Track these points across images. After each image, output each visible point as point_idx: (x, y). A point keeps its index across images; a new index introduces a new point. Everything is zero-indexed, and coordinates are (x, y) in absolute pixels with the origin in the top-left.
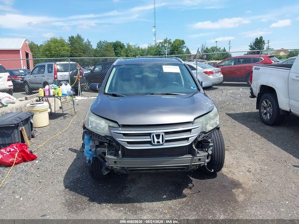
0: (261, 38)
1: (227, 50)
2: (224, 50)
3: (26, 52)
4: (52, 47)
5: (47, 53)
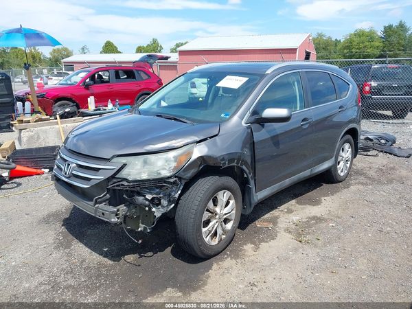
3: (306, 52)
4: (354, 43)
5: (346, 51)
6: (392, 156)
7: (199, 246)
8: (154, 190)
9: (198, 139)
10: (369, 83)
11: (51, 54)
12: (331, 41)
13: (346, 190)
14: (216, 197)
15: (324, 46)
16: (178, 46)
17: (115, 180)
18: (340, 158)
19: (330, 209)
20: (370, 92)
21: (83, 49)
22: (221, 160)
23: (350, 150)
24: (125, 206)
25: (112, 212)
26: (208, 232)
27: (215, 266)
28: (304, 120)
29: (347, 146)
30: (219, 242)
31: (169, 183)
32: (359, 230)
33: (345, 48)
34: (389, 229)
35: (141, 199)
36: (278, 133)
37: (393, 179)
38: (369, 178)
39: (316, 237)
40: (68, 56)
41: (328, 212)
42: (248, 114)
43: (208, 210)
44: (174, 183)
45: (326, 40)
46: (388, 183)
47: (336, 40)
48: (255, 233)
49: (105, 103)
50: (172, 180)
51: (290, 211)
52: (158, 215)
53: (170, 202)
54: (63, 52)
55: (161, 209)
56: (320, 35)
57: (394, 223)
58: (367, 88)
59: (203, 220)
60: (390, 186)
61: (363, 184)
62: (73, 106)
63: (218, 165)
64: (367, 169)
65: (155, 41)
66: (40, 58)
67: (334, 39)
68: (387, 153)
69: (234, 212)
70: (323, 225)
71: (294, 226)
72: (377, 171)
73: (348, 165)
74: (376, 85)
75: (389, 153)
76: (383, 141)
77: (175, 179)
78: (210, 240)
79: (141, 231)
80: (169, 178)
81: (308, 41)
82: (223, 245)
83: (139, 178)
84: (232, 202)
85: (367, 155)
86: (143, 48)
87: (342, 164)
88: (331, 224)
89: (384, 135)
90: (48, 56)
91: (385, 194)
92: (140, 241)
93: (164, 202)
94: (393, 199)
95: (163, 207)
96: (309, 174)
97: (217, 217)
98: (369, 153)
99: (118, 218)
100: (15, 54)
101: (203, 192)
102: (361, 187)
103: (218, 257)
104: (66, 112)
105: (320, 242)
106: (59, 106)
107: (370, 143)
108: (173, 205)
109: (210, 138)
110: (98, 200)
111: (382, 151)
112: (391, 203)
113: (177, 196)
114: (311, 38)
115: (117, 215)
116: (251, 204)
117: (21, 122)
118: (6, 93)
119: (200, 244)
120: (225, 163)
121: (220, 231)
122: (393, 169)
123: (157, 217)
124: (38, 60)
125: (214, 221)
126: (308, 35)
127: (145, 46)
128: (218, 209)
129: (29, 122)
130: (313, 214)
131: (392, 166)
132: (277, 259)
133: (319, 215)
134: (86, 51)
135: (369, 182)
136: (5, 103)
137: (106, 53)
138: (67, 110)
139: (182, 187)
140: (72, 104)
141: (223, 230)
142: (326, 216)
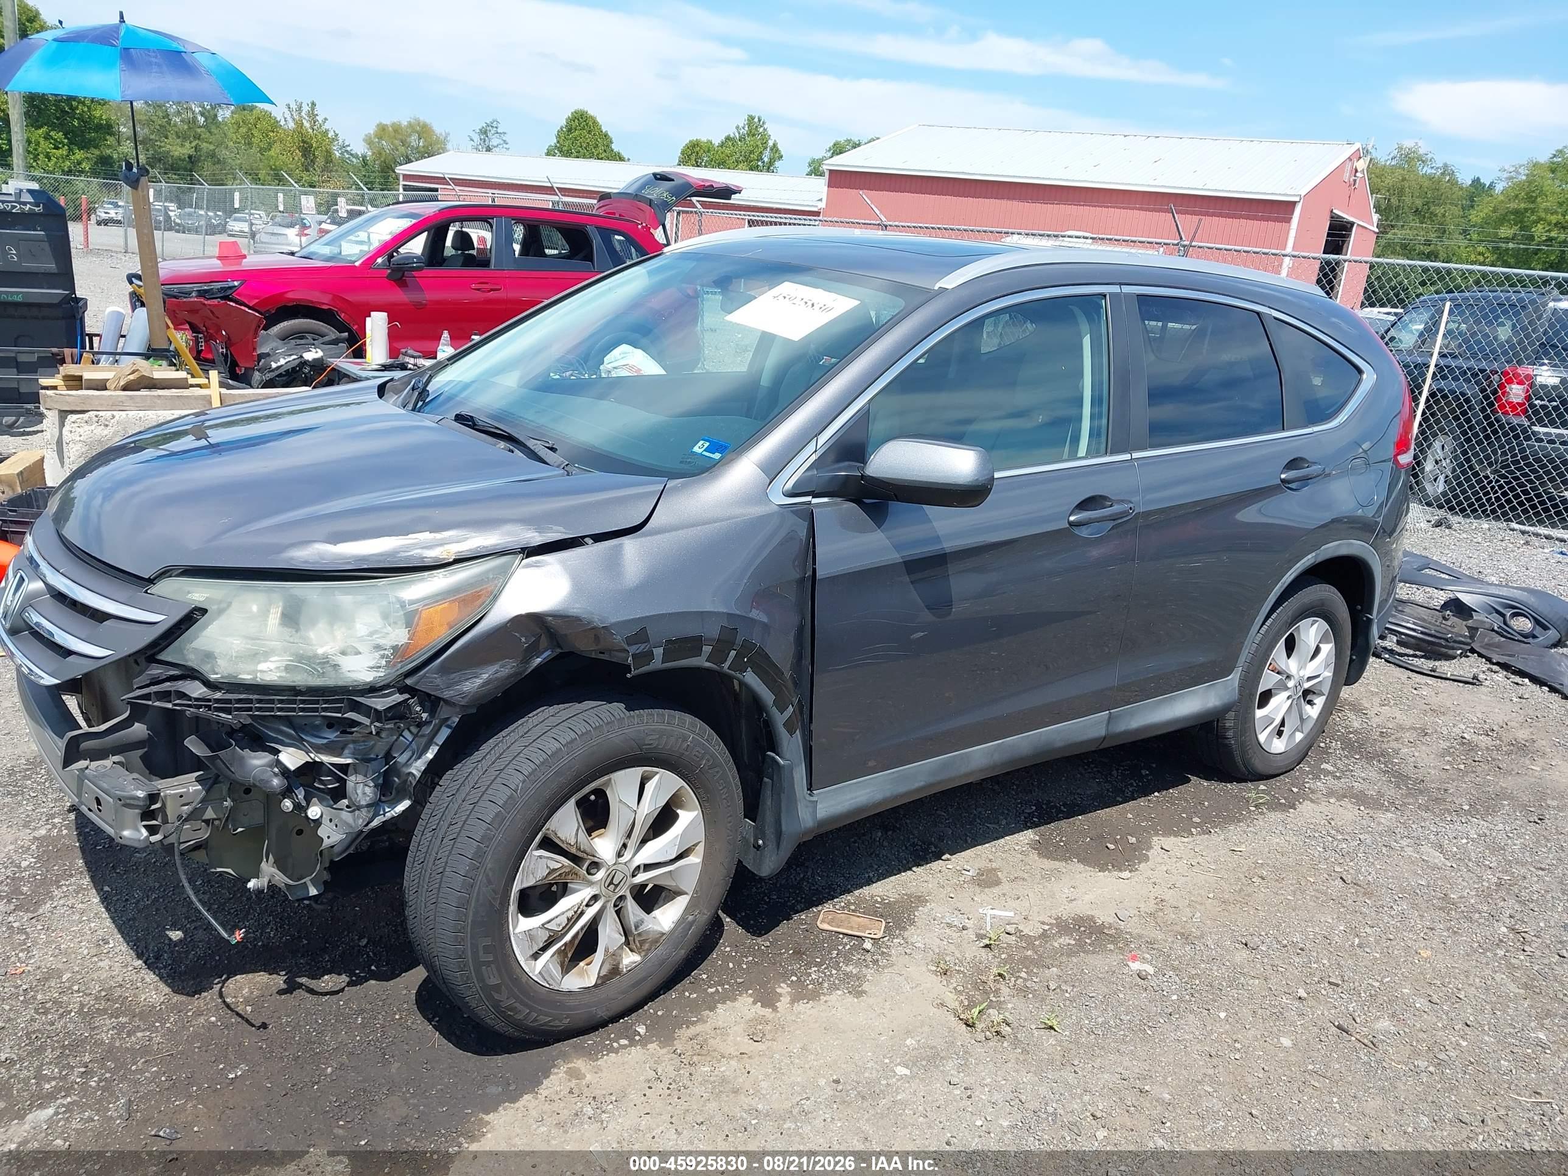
3: (1334, 218)
4: (1543, 204)
5: (1505, 232)
6: (1541, 694)
7: (488, 989)
8: (314, 731)
9: (536, 538)
10: (1524, 370)
11: (369, 141)
12: (1453, 182)
13: (1275, 816)
14: (601, 793)
15: (1419, 203)
16: (838, 149)
17: (156, 671)
18: (1268, 680)
19: (1169, 895)
20: (1527, 408)
21: (484, 132)
22: (631, 641)
23: (1327, 648)
24: (199, 780)
25: (127, 803)
26: (544, 936)
27: (556, 1082)
28: (1086, 504)
29: (1311, 632)
30: (602, 981)
31: (367, 711)
32: (1246, 1012)
33: (1502, 221)
34: (1384, 1024)
35: (258, 761)
36: (949, 545)
37: (1501, 795)
38: (1399, 778)
39: (1044, 1016)
40: (427, 153)
41: (1151, 907)
42: (808, 456)
43: (549, 844)
44: (397, 714)
45: (1431, 178)
46: (1473, 812)
47: (1476, 182)
48: (798, 953)
49: (427, 346)
50: (380, 704)
51: (987, 879)
52: (331, 835)
53: (387, 789)
54: (413, 140)
55: (346, 816)
56: (1410, 158)
57: (1420, 1003)
58: (1516, 392)
59: (517, 887)
60: (1475, 827)
61: (1361, 799)
62: (335, 342)
63: (617, 658)
64: (1408, 736)
65: (754, 127)
66: (329, 154)
67: (1465, 179)
68: (1522, 674)
69: (695, 859)
70: (1098, 963)
71: (974, 951)
72: (1446, 752)
73: (1313, 712)
74: (1556, 381)
75: (1534, 680)
76: (1523, 624)
77: (398, 698)
78: (556, 970)
79: (259, 892)
80: (372, 689)
81: (1347, 176)
82: (618, 995)
83: (246, 677)
84: (687, 817)
85: (1433, 674)
86: (709, 147)
87: (1279, 705)
88: (1136, 966)
89: (1532, 600)
90: (359, 148)
91: (1437, 858)
92: (239, 935)
93: (362, 788)
94: (1464, 890)
95: (353, 807)
96: (1102, 732)
97: (600, 875)
98: (1445, 667)
99: (152, 830)
100: (243, 130)
101: (527, 768)
102: (1347, 813)
103: (589, 1040)
104: (305, 363)
105: (1049, 1040)
106: (284, 337)
107: (1457, 627)
108: (405, 804)
109: (598, 538)
110: (85, 745)
111: (1505, 667)
112: (1447, 904)
113: (417, 768)
114: (1362, 165)
115: (147, 815)
116: (779, 834)
117: (75, 382)
118: (51, 266)
119: (493, 981)
120: (649, 656)
121: (609, 935)
122: (1522, 748)
123: (327, 843)
124: (320, 161)
125: (584, 894)
126: (1349, 151)
127: (717, 142)
128: (604, 846)
129: (101, 386)
130: (1082, 908)
131: (1522, 734)
132: (829, 1092)
133: (1104, 917)
134: (495, 141)
135: (1390, 792)
136: (39, 306)
137: (567, 154)
138: (310, 356)
139: (444, 733)
140: (333, 334)
141: (626, 933)
142: (1132, 926)
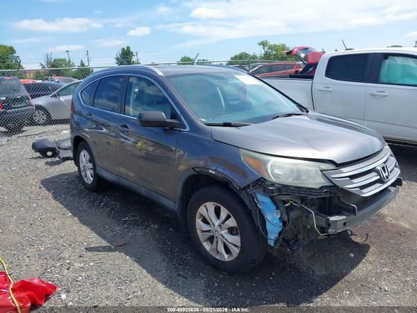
0: (128, 48)
1: (86, 64)
2: (82, 64)
